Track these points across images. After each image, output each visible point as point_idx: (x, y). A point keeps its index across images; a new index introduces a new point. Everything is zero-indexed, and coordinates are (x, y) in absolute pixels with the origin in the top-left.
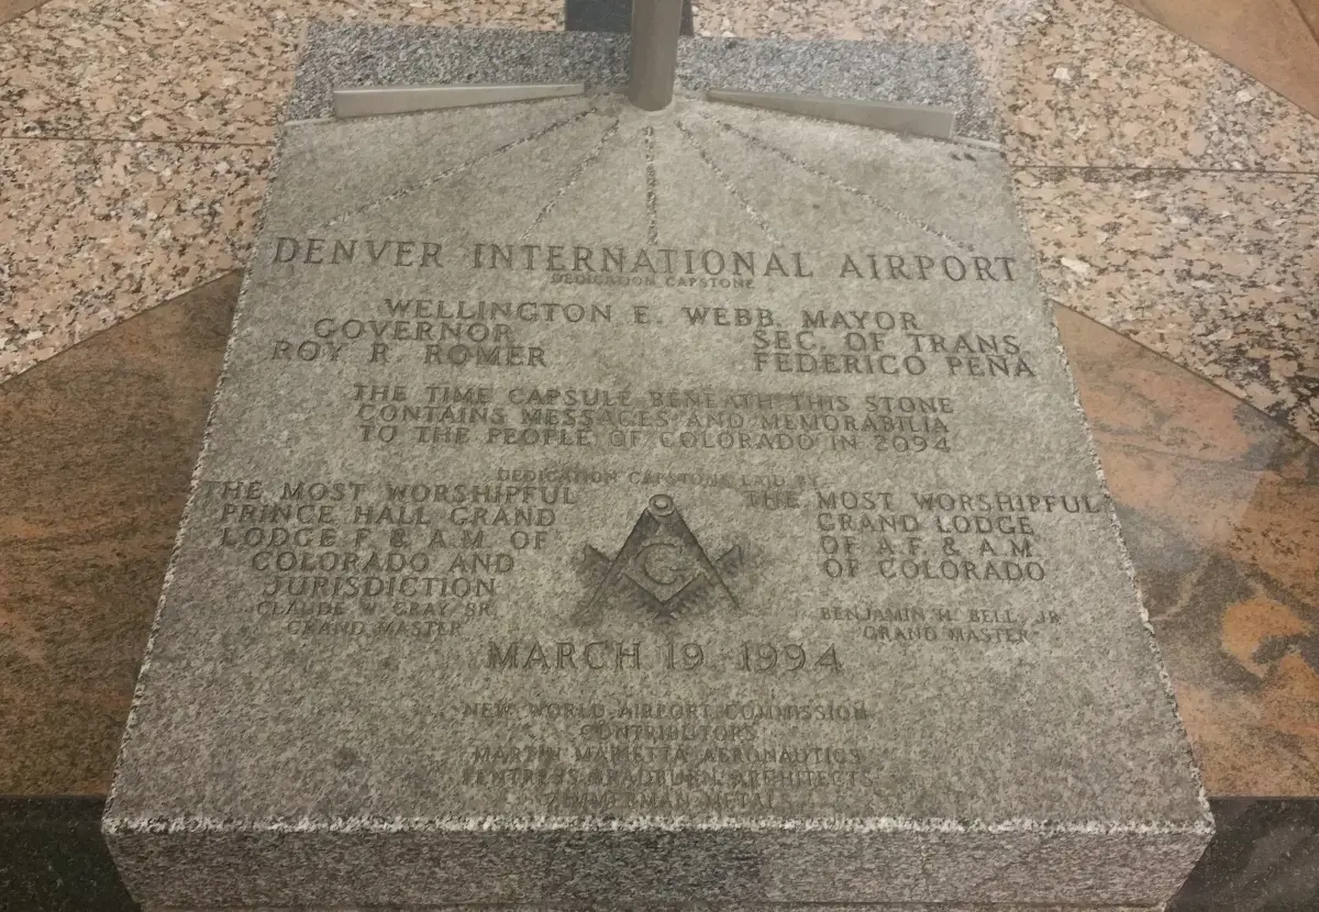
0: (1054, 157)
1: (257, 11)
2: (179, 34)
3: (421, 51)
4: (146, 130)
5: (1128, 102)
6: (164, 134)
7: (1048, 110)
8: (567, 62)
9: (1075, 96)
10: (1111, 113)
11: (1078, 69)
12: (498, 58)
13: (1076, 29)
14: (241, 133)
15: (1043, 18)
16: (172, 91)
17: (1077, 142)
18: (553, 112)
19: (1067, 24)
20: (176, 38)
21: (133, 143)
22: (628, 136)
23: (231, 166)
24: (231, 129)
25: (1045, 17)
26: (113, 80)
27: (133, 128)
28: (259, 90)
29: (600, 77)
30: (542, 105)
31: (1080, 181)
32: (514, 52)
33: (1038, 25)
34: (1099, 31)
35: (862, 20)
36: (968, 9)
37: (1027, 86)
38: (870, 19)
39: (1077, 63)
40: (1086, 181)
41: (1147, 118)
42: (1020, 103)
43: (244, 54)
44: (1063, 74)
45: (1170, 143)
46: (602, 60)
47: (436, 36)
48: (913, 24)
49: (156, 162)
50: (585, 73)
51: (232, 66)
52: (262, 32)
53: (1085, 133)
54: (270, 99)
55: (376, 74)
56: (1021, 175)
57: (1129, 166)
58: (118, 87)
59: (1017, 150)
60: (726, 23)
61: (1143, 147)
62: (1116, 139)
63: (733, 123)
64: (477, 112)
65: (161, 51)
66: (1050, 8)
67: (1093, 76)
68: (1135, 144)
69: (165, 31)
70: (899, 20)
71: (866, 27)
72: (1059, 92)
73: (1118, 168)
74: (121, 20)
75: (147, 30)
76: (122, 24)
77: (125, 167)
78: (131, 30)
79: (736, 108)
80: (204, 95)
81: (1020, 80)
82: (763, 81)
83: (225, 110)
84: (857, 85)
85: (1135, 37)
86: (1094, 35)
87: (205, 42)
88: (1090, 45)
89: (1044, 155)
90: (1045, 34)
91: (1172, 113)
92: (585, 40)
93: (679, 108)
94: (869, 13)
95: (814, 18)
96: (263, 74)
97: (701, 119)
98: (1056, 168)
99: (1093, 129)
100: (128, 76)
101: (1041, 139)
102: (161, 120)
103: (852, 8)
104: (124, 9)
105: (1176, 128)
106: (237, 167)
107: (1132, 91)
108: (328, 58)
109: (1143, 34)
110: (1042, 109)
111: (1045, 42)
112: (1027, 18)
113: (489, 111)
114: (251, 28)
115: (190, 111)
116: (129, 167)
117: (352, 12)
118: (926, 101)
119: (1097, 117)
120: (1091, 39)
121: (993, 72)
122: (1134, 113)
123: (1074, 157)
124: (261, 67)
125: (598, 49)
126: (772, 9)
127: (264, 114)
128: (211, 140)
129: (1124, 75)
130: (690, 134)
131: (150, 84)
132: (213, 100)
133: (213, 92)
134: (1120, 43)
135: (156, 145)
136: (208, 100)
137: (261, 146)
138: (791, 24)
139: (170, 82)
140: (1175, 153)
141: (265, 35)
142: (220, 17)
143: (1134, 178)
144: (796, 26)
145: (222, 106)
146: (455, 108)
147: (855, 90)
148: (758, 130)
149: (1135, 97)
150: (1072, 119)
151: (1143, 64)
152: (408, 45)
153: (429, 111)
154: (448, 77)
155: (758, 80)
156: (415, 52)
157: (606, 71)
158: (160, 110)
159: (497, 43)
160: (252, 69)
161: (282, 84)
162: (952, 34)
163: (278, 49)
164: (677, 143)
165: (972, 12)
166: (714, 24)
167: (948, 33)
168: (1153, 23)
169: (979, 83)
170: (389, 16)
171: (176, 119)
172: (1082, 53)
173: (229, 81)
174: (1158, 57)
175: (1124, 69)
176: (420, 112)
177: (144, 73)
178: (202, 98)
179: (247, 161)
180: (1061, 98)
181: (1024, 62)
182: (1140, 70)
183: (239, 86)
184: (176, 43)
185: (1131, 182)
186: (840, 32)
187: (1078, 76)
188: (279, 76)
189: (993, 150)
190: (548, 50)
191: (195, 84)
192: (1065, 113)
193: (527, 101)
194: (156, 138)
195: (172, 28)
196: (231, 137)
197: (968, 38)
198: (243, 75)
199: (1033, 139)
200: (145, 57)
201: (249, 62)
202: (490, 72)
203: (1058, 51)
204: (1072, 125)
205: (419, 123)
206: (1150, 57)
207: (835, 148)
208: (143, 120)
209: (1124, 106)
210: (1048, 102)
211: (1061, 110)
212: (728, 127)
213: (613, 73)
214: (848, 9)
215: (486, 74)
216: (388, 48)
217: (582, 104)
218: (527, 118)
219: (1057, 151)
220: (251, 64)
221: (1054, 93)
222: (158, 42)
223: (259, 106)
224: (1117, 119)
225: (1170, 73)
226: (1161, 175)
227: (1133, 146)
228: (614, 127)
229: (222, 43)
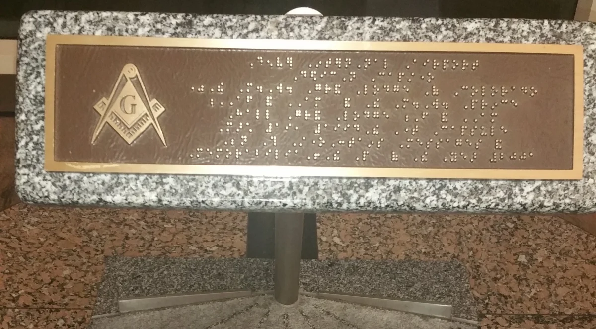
0: (517, 309)
1: (83, 232)
2: (40, 245)
3: (166, 273)
4: (21, 301)
5: (560, 275)
6: (31, 304)
7: (514, 280)
8: (243, 276)
9: (529, 272)
10: (550, 281)
11: (532, 255)
12: (207, 275)
13: (530, 232)
14: (71, 302)
15: (511, 226)
16: (35, 279)
17: (531, 299)
18: (234, 306)
19: (525, 229)
20: (39, 248)
21: (13, 309)
22: (274, 319)
23: (65, 321)
24: (66, 300)
25: (513, 225)
26: (4, 273)
27: (14, 301)
28: (83, 277)
29: (260, 285)
30: (228, 302)
31: (532, 323)
32: (215, 271)
33: (509, 230)
34: (544, 233)
35: (410, 229)
36: (470, 221)
37: (502, 266)
38: (414, 228)
39: (531, 252)
40: (536, 323)
41: (571, 284)
42: (499, 276)
43: (75, 257)
44: (523, 259)
45: (584, 299)
46: (262, 275)
47: (174, 263)
48: (438, 231)
49: (26, 320)
50: (252, 283)
51: (68, 263)
52: (85, 244)
53: (535, 294)
54: (87, 282)
55: (141, 287)
56: (499, 319)
57: (561, 314)
58: (6, 277)
59: (497, 304)
60: (335, 232)
61: (569, 302)
62: (553, 297)
63: (332, 311)
64: (194, 307)
65: (31, 255)
66: (515, 219)
67: (540, 260)
68: (564, 300)
69: (33, 243)
70: (431, 229)
71: (413, 233)
72: (520, 269)
73: (554, 315)
74: (10, 238)
75: (23, 243)
76: (10, 240)
77: (9, 323)
78: (15, 244)
79: (333, 302)
80: (53, 280)
81: (499, 262)
82: (348, 286)
83: (63, 289)
84: (400, 287)
85: (565, 235)
86: (541, 235)
87: (54, 250)
88: (538, 241)
89: (512, 307)
90: (512, 235)
91: (586, 281)
92: (253, 263)
93: (302, 303)
94: (414, 224)
95: (383, 228)
96: (85, 268)
97: (314, 309)
98: (519, 315)
99: (540, 291)
100: (12, 270)
101: (510, 297)
102: (29, 296)
103: (405, 222)
104: (11, 231)
105: (588, 290)
106: (68, 323)
107: (562, 268)
108: (116, 278)
109: (569, 234)
110: (511, 280)
111: (513, 240)
112: (503, 226)
113: (200, 306)
114: (79, 241)
115: (45, 290)
116: (11, 323)
117: (133, 231)
118: (437, 296)
119: (542, 284)
120: (539, 237)
121: (483, 258)
122: (564, 281)
123: (529, 309)
124: (84, 264)
125: (259, 269)
126: (360, 223)
127: (84, 291)
128: (55, 306)
129: (558, 259)
130: (308, 317)
131: (24, 275)
132: (58, 284)
133: (57, 279)
134: (556, 239)
135: (26, 310)
136: (54, 284)
137: (82, 309)
138: (370, 232)
139: (35, 273)
140: (587, 305)
141: (87, 245)
142: (63, 235)
143: (564, 321)
144: (374, 233)
145: (62, 287)
146: (182, 306)
147: (398, 290)
148: (345, 315)
149: (564, 272)
150: (528, 286)
151: (569, 251)
152: (159, 269)
153: (169, 307)
154: (179, 287)
155: (345, 285)
156: (162, 273)
157: (264, 282)
158: (29, 290)
159: (206, 266)
160: (79, 265)
161: (94, 273)
162: (461, 236)
163: (93, 253)
164: (300, 323)
165: (472, 223)
166: (329, 233)
167: (458, 236)
168: (575, 227)
169: (466, 285)
170: (153, 232)
171: (37, 295)
172: (534, 246)
173: (66, 272)
174: (578, 248)
175: (558, 255)
176: (164, 308)
177: (21, 268)
178: (51, 282)
179: (74, 318)
180: (522, 273)
181: (501, 252)
182: (567, 255)
183: (72, 275)
184: (38, 251)
185: (561, 323)
186: (397, 236)
187: (532, 260)
188: (93, 269)
189: (474, 325)
190: (233, 270)
191: (48, 274)
192: (524, 282)
193: (220, 300)
194: (26, 306)
195: (37, 242)
196: (66, 304)
197: (470, 238)
198: (74, 269)
199: (506, 297)
200: (22, 259)
201: (77, 261)
202: (202, 283)
203: (520, 245)
204: (528, 289)
205: (163, 315)
206: (573, 248)
207: (387, 325)
208: (19, 296)
209: (558, 278)
210: (514, 276)
211: (522, 280)
212: (328, 313)
213: (267, 282)
214: (403, 222)
215: (199, 285)
216: (149, 271)
217: (249, 301)
218: (221, 310)
219: (519, 304)
220: (78, 262)
221: (518, 271)
222: (29, 250)
223: (82, 285)
224: (553, 285)
225: (584, 257)
226: (580, 319)
227: (563, 301)
228: (267, 315)
229: (63, 250)
